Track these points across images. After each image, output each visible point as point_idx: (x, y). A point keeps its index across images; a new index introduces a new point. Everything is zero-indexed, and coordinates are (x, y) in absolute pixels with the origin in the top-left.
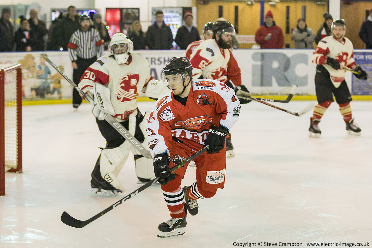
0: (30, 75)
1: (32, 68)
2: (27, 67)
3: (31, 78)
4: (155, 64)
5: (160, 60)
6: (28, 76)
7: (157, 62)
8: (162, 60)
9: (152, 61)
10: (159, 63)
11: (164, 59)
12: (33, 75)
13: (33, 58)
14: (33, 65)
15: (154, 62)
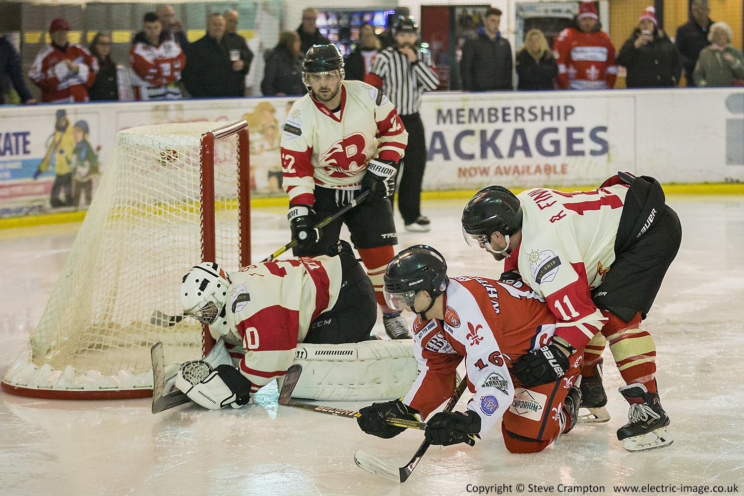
0: (267, 146)
1: (270, 131)
2: (260, 128)
3: (268, 150)
4: (523, 120)
5: (534, 111)
6: (262, 146)
7: (527, 116)
8: (538, 112)
9: (516, 115)
10: (532, 117)
11: (543, 108)
12: (272, 144)
13: (273, 111)
14: (273, 124)
15: (521, 115)
